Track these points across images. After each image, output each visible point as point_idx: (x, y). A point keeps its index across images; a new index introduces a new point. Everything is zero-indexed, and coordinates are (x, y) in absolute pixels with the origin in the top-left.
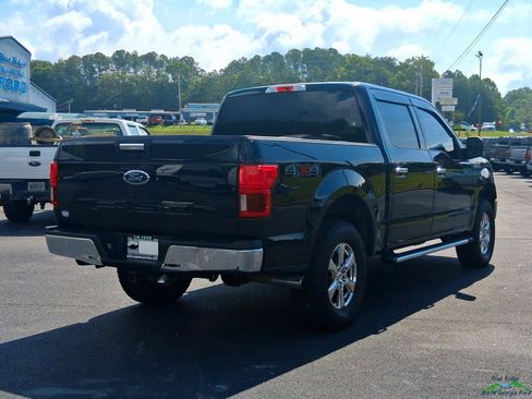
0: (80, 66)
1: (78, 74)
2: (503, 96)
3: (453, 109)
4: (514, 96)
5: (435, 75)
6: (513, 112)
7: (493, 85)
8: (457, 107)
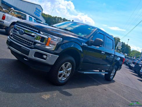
0: (57, 19)
1: (56, 20)
2: (131, 50)
3: (120, 49)
4: (133, 51)
5: (120, 42)
6: (132, 54)
7: (130, 47)
8: (121, 49)
